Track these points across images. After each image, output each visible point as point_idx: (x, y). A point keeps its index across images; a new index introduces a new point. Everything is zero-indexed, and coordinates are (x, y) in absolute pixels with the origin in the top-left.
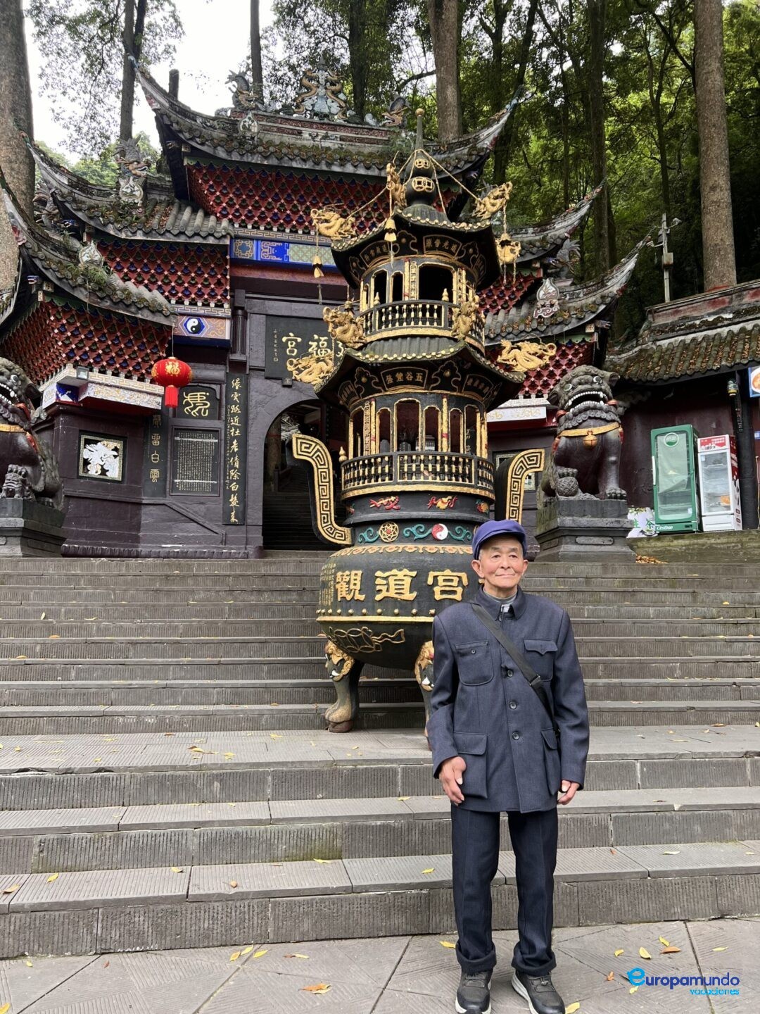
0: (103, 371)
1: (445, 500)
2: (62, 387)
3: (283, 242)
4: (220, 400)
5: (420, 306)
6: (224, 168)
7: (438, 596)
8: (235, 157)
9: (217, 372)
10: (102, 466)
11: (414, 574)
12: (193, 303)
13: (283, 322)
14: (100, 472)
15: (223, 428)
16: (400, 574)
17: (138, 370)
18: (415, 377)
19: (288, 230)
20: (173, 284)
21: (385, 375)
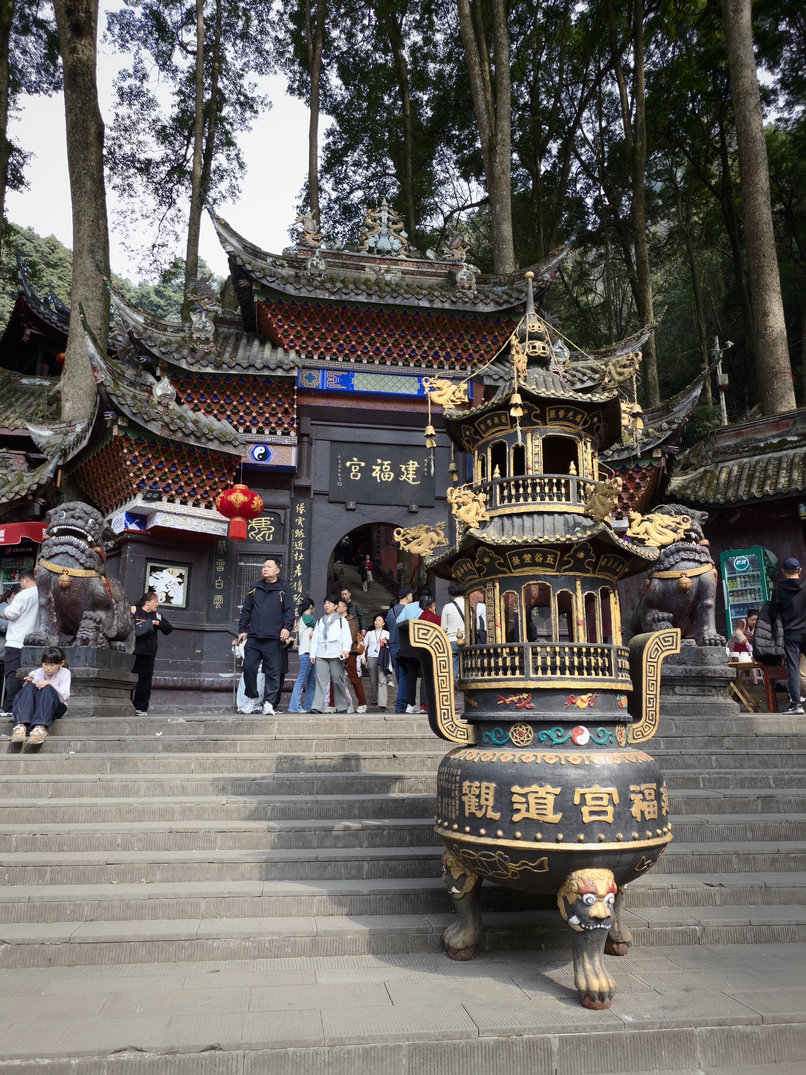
0: (171, 500)
1: (584, 697)
2: (131, 516)
3: (348, 371)
4: (284, 525)
5: (546, 480)
6: (293, 303)
7: (587, 818)
8: (304, 293)
9: (283, 497)
10: (167, 593)
11: (558, 790)
12: (261, 431)
13: (347, 447)
14: (164, 599)
15: (287, 551)
16: (542, 792)
17: (205, 498)
18: (545, 558)
19: (352, 360)
20: (241, 414)
21: (511, 556)
